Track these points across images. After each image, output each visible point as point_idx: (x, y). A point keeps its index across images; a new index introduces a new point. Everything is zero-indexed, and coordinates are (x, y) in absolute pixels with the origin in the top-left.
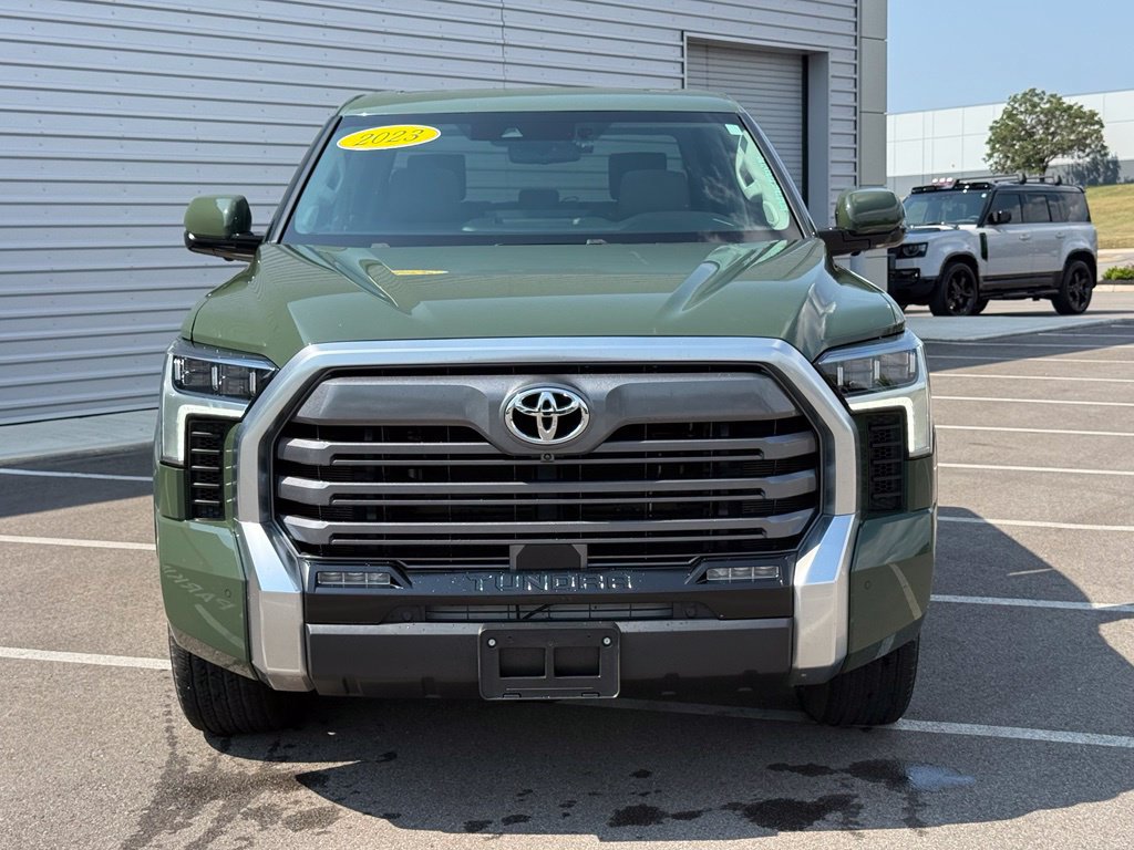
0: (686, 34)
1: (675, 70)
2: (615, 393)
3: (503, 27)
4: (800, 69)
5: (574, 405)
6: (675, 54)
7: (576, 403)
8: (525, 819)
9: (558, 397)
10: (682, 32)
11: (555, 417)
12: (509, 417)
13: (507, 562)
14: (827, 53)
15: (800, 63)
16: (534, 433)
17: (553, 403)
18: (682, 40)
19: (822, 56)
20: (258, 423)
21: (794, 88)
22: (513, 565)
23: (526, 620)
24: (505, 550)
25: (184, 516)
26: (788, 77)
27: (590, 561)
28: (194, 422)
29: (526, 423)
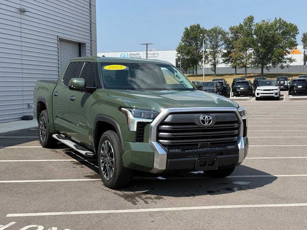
0: (59, 37)
1: (56, 46)
2: (216, 116)
3: (21, 32)
4: (79, 47)
5: (210, 118)
6: (56, 42)
7: (211, 118)
8: (194, 194)
9: (208, 117)
10: (58, 36)
11: (208, 121)
12: (201, 121)
13: (198, 147)
14: (85, 44)
15: (78, 45)
16: (204, 124)
17: (208, 118)
18: (58, 38)
19: (84, 44)
20: (154, 123)
21: (77, 51)
22: (199, 147)
23: (201, 157)
24: (197, 145)
25: (136, 141)
26: (76, 49)
27: (210, 146)
28: (139, 123)
29: (203, 122)
